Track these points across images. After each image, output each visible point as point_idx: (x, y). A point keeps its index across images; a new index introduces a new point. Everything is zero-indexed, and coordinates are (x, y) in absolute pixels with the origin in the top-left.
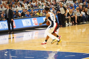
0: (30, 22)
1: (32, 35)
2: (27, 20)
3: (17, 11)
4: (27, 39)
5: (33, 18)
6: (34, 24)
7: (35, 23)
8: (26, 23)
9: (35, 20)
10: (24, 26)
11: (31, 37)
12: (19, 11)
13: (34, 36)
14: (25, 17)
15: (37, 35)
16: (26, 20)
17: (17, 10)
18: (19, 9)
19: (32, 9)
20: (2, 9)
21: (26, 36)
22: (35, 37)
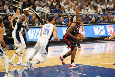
0: (104, 30)
1: (106, 47)
2: (101, 27)
3: (87, 15)
4: (99, 52)
5: (108, 26)
6: (108, 32)
7: (110, 31)
8: (98, 31)
9: (110, 28)
10: (96, 35)
11: (104, 49)
12: (90, 15)
13: (108, 49)
14: (98, 23)
15: (112, 47)
16: (99, 27)
17: (88, 13)
18: (91, 12)
19: (108, 13)
20: (69, 11)
21: (98, 48)
22: (109, 51)
